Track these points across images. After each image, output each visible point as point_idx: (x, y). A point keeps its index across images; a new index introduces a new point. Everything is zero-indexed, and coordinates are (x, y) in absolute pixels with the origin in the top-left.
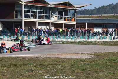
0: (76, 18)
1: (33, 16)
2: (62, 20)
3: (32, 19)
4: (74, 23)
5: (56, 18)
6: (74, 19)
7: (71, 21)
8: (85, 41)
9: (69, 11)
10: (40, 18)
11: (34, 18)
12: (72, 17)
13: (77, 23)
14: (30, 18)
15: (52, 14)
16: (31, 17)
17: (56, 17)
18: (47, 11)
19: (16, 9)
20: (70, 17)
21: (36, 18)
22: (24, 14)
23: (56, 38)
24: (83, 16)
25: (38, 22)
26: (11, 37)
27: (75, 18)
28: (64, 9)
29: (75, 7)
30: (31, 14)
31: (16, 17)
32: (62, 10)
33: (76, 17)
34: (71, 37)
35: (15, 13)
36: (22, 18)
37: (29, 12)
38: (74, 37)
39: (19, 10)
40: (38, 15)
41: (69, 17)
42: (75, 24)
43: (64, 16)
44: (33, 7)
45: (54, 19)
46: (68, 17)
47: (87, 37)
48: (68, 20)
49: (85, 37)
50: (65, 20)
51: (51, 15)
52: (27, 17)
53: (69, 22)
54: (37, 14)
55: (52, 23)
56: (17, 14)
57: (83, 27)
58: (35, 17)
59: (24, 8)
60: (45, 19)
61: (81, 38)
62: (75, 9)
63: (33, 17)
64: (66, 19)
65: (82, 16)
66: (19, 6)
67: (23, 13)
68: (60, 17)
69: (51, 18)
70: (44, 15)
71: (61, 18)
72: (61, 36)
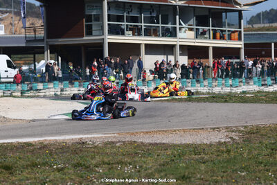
0: (243, 33)
1: (130, 30)
2: (206, 38)
3: (128, 38)
4: (239, 44)
5: (192, 34)
6: (237, 34)
7: (230, 38)
8: (259, 92)
9: (224, 14)
10: (150, 35)
11: (134, 35)
12: (233, 30)
13: (245, 44)
14: (123, 34)
15: (180, 24)
16: (126, 32)
17: (191, 29)
18: (167, 15)
19: (88, 12)
20: (229, 31)
21: (139, 34)
22: (108, 24)
23: (190, 85)
24: (267, 25)
25: (145, 44)
26: (73, 84)
27: (240, 32)
28: (213, 10)
29: (239, 4)
30: (125, 23)
31: (89, 33)
32: (207, 13)
33: (242, 30)
34: (230, 82)
35: (86, 22)
36: (103, 34)
37: (120, 19)
38: (238, 80)
39: (94, 15)
40: (143, 28)
41: (225, 31)
42: (240, 48)
43: (211, 28)
44: (131, 6)
45: (186, 36)
46: (222, 31)
47: (272, 80)
48: (222, 38)
49: (265, 80)
50: (215, 38)
51: (178, 26)
52: (117, 34)
53: (226, 42)
54: (143, 24)
55: (180, 46)
56: (91, 25)
57: (263, 53)
58: (137, 31)
59: (109, 9)
60: (163, 36)
61: (255, 83)
62: (239, 8)
63: (131, 32)
64: (218, 35)
65: (262, 25)
66: (95, 5)
67: (106, 22)
68: (201, 31)
69: (179, 35)
70: (160, 25)
71: (204, 33)
72: (204, 79)
